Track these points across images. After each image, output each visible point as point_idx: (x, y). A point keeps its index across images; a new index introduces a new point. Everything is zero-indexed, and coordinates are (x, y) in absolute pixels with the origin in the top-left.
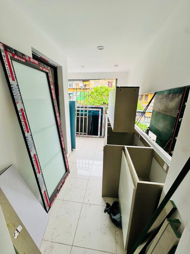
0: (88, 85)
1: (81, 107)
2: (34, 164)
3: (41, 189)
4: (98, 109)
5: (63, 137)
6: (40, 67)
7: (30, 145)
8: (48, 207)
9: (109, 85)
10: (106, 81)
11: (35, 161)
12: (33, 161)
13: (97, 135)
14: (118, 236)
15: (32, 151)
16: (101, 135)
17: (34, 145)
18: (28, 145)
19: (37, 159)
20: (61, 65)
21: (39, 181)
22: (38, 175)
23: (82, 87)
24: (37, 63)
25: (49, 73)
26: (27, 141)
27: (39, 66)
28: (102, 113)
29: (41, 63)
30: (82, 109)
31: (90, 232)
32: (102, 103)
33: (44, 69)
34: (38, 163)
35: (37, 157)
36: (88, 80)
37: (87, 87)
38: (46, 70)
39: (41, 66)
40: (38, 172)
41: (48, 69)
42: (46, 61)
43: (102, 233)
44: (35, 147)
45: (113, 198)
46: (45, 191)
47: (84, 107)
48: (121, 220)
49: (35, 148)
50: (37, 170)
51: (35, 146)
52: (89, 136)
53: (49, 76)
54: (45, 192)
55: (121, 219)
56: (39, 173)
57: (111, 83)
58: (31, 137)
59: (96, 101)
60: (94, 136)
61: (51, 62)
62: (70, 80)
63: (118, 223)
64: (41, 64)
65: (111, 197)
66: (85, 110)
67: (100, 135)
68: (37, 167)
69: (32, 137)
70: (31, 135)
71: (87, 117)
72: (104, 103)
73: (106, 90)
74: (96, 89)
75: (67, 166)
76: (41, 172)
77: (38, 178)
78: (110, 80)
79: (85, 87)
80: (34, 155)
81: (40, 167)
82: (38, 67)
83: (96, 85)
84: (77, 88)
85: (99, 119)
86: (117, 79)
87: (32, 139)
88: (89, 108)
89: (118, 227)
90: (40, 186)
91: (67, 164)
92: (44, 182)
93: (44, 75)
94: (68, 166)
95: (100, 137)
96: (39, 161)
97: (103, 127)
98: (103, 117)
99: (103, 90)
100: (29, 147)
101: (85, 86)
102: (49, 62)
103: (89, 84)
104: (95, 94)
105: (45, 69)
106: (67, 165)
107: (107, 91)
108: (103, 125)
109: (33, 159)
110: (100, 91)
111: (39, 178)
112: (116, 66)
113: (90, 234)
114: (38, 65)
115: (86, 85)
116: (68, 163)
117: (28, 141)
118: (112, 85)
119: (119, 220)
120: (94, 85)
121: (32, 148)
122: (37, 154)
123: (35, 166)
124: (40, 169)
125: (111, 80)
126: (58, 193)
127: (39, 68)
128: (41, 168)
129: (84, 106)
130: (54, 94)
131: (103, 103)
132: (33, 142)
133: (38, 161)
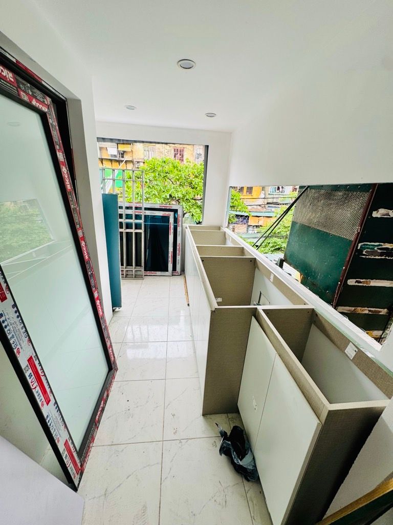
0: (130, 152)
1: (127, 208)
2: (31, 384)
3: (56, 441)
4: (167, 213)
5: (96, 288)
6: (22, 93)
7: (13, 337)
8: (78, 474)
9: (177, 156)
10: (170, 147)
11: (33, 376)
12: (28, 378)
13: (167, 270)
14: (253, 502)
15: (21, 350)
16: (174, 268)
17: (26, 331)
18: (9, 337)
19: (39, 368)
20: (79, 96)
21: (49, 424)
22: (46, 410)
23: (115, 156)
24: (12, 80)
25: (50, 114)
26: (3, 325)
27: (18, 91)
28: (176, 220)
29: (24, 82)
30: (129, 212)
31: (192, 512)
32: (166, 196)
33: (34, 102)
34: (43, 378)
35: (37, 363)
36: (128, 142)
37: (126, 158)
38: (41, 106)
39: (25, 92)
40: (45, 403)
41: (46, 105)
42: (35, 77)
43: (220, 504)
44: (29, 338)
45: (226, 415)
46: (67, 440)
47: (134, 208)
48: (255, 466)
49: (30, 340)
50: (42, 397)
51: (28, 333)
52: (148, 273)
53: (51, 124)
54: (66, 444)
55: (255, 464)
56: (48, 404)
57: (180, 152)
58: (16, 312)
59: (153, 192)
60: (159, 273)
61: (47, 82)
62: (104, 140)
63: (250, 473)
64: (23, 84)
65: (221, 413)
66: (137, 213)
67: (172, 269)
68: (40, 391)
69: (18, 311)
70: (15, 305)
71: (142, 231)
72: (170, 196)
73: (174, 167)
74: (152, 163)
75: (112, 356)
76: (51, 398)
77: (45, 417)
78: (178, 146)
79: (123, 157)
80: (30, 360)
81: (50, 387)
82: (14, 92)
83: (147, 154)
84: (103, 157)
85: (170, 236)
86: (208, 146)
87: (18, 317)
88: (146, 209)
89: (248, 481)
90: (54, 435)
91: (110, 351)
92: (63, 420)
93: (35, 119)
94: (114, 354)
95: (173, 275)
96: (44, 371)
97: (178, 252)
98: (179, 229)
99: (167, 168)
100: (11, 342)
101: (123, 154)
102: (43, 83)
103: (132, 151)
104: (151, 176)
105: (38, 101)
106: (111, 354)
107: (177, 170)
108: (178, 247)
109: (28, 373)
110: (160, 169)
111: (47, 416)
112: (211, 115)
113: (194, 515)
114: (16, 85)
115: (124, 152)
116: (112, 350)
117: (6, 327)
118: (183, 156)
119: (251, 468)
120: (144, 154)
121: (21, 342)
122: (37, 355)
123: (34, 390)
124: (48, 390)
125: (181, 146)
126: (98, 428)
127: (19, 95)
128: (51, 389)
129: (134, 206)
130: (66, 177)
131: (168, 197)
132: (22, 325)
133: (40, 372)
